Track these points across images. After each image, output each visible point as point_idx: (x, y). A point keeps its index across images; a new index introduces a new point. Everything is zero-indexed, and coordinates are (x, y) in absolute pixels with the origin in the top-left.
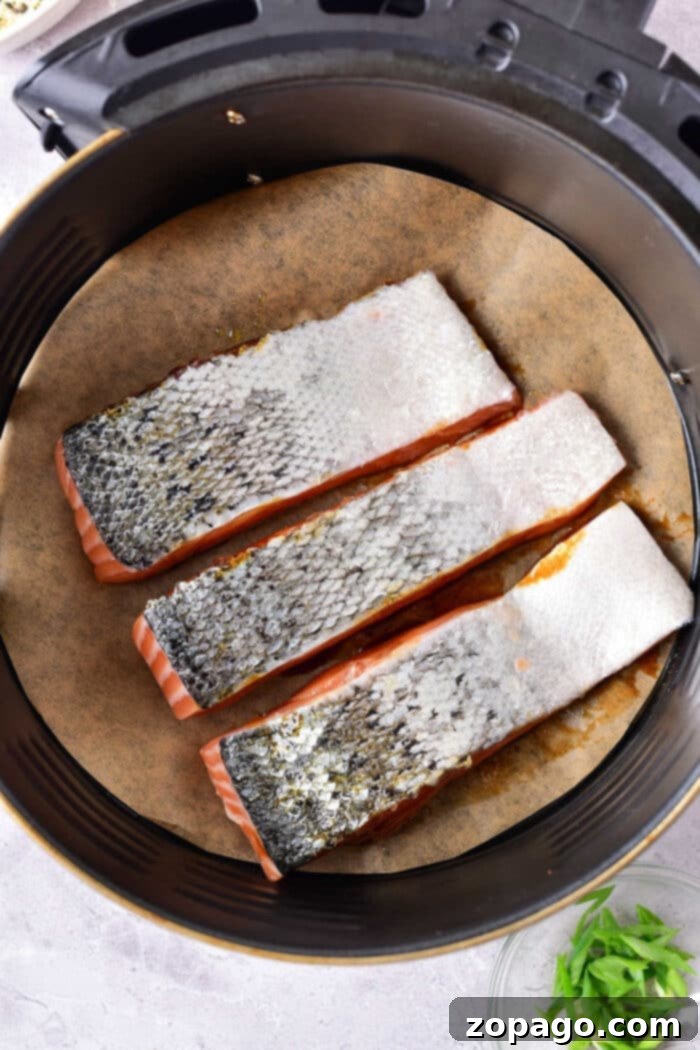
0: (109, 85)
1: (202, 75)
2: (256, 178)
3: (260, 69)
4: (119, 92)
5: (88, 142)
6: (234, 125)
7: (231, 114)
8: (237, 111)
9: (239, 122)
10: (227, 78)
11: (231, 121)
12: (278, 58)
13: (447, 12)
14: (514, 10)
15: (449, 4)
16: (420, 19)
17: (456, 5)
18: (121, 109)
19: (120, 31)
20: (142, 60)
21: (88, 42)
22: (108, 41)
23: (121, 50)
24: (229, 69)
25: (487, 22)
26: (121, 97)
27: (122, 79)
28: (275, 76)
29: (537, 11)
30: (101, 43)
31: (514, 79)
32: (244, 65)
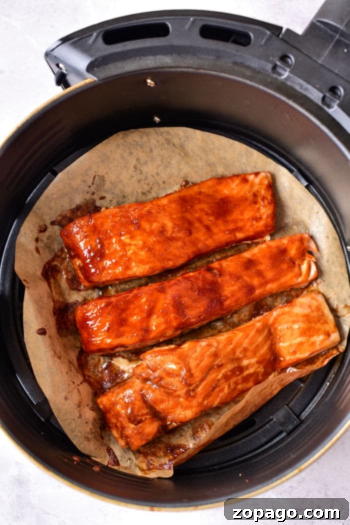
0: (92, 56)
1: (138, 58)
2: (157, 119)
3: (166, 61)
4: (96, 60)
5: (77, 83)
6: (150, 87)
7: (149, 81)
8: (152, 80)
9: (152, 86)
10: (150, 62)
11: (149, 85)
12: (175, 56)
13: (261, 46)
14: (294, 51)
15: (263, 43)
16: (248, 48)
17: (266, 43)
18: (96, 69)
19: (101, 32)
20: (110, 47)
21: (86, 34)
22: (95, 35)
23: (100, 41)
24: (151, 58)
25: (280, 54)
26: (97, 63)
27: (99, 55)
28: (173, 65)
29: (306, 53)
30: (91, 35)
31: (289, 83)
32: (158, 57)
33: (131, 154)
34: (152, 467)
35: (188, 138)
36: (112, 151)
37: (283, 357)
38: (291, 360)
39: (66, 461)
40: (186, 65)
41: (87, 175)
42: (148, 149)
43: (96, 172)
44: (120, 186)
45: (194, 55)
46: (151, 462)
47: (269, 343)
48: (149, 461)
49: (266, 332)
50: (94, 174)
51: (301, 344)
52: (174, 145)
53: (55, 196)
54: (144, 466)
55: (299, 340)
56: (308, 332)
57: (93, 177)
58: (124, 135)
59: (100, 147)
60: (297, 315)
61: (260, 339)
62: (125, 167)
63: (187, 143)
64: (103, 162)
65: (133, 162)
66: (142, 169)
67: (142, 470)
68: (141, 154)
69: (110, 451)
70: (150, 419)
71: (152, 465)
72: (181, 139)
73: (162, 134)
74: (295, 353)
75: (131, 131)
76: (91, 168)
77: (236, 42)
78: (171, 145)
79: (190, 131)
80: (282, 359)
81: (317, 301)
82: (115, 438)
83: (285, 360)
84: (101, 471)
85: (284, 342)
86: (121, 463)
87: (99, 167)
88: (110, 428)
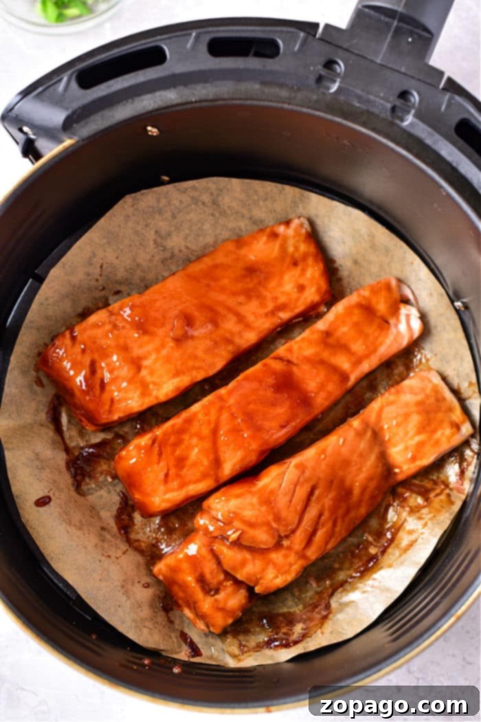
0: (66, 109)
1: (130, 101)
2: (165, 178)
3: (170, 96)
4: (73, 113)
5: (51, 150)
6: (152, 136)
7: (149, 128)
8: (153, 126)
9: (155, 134)
10: (148, 103)
11: (150, 133)
12: (181, 88)
13: (294, 54)
14: (340, 52)
15: (297, 48)
16: (277, 59)
17: (300, 50)
18: (75, 125)
19: (74, 72)
20: (89, 91)
21: (51, 79)
22: (65, 79)
23: (74, 85)
24: (148, 96)
25: (323, 60)
26: (75, 117)
27: (76, 105)
28: (179, 101)
29: (356, 52)
30: (60, 80)
31: (342, 98)
32: (158, 94)
33: (147, 225)
34: (245, 649)
35: (221, 190)
36: (119, 226)
37: (399, 467)
38: (409, 469)
39: (135, 667)
40: (197, 99)
41: (91, 264)
42: (168, 215)
43: (102, 259)
44: (138, 272)
45: (206, 81)
46: (244, 643)
47: (376, 450)
48: (240, 641)
49: (369, 434)
50: (100, 261)
51: (421, 445)
52: (204, 203)
53: (51, 300)
54: (236, 650)
55: (418, 439)
56: (428, 426)
57: (98, 266)
58: (134, 199)
59: (102, 222)
60: (407, 405)
61: (363, 445)
62: (141, 244)
63: (220, 198)
64: (109, 243)
65: (151, 235)
66: (165, 244)
67: (234, 656)
68: (161, 224)
69: (184, 636)
70: (231, 585)
71: (244, 646)
72: (212, 194)
73: (185, 191)
74: (414, 459)
75: (143, 191)
76: (94, 255)
77: (258, 54)
78: (200, 204)
79: (223, 181)
80: (397, 470)
81: (430, 381)
82: (188, 618)
83: (402, 472)
84: (183, 671)
85: (395, 445)
86: (203, 651)
87: (105, 251)
88: (179, 606)
